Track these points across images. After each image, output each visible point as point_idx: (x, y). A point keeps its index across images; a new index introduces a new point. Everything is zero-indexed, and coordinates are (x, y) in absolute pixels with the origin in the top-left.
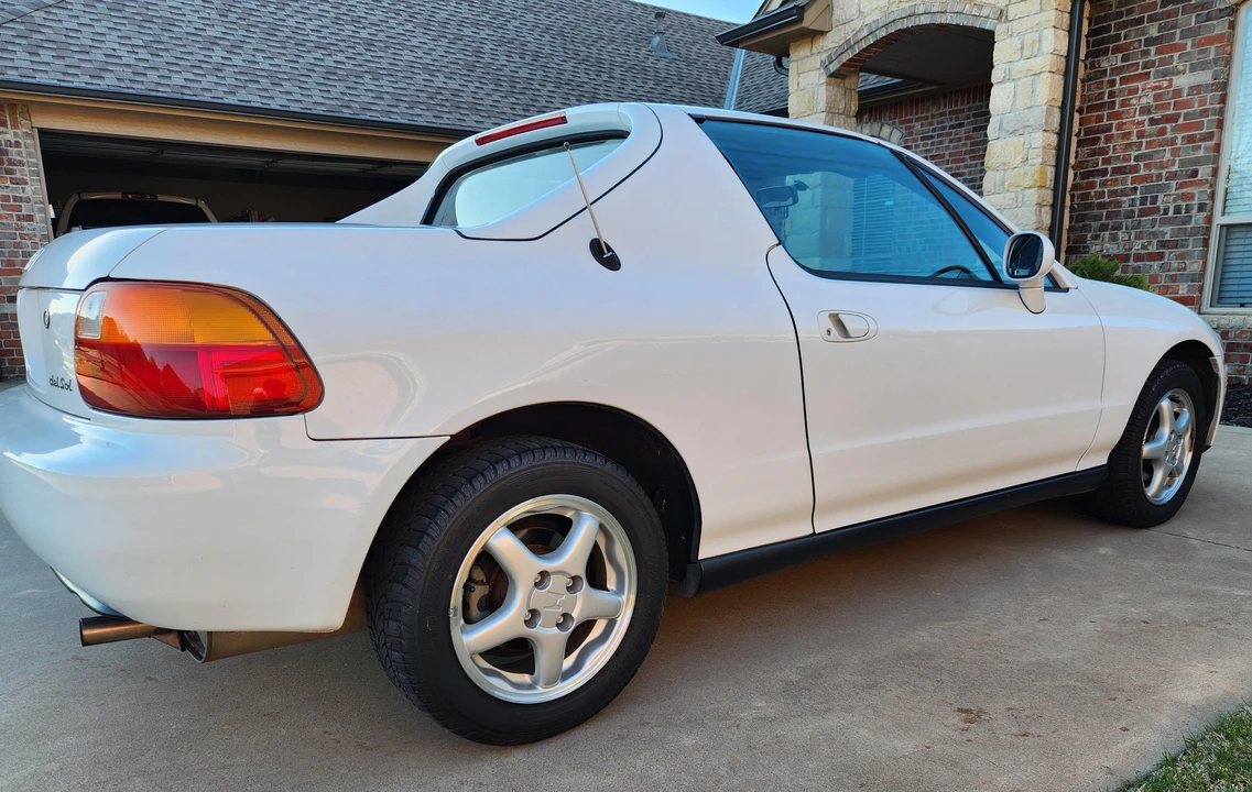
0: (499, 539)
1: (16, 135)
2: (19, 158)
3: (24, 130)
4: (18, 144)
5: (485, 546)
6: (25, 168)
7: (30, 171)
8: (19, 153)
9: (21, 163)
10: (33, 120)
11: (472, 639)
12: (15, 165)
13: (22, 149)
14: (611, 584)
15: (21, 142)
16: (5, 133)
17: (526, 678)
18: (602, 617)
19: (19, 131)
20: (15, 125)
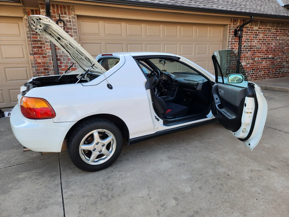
0: (95, 133)
1: (69, 18)
2: (70, 27)
3: (72, 16)
4: (70, 21)
5: (93, 133)
6: (72, 30)
7: (74, 31)
8: (70, 25)
9: (71, 29)
10: (75, 12)
11: (83, 147)
12: (69, 29)
13: (71, 23)
14: (110, 150)
15: (71, 20)
16: (66, 17)
17: (88, 158)
18: (106, 155)
19: (71, 16)
20: (69, 14)
